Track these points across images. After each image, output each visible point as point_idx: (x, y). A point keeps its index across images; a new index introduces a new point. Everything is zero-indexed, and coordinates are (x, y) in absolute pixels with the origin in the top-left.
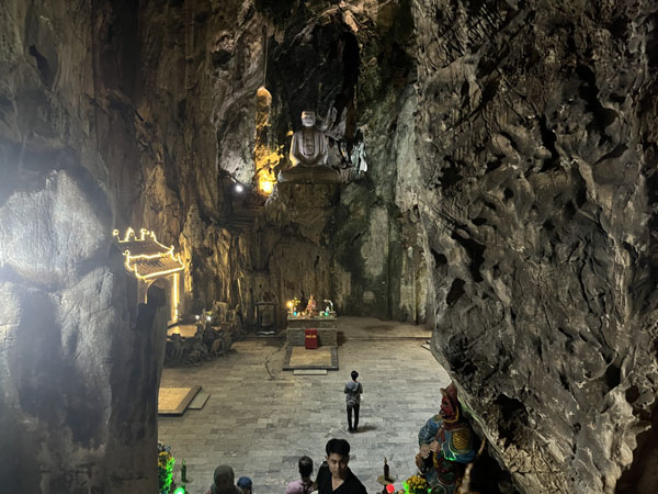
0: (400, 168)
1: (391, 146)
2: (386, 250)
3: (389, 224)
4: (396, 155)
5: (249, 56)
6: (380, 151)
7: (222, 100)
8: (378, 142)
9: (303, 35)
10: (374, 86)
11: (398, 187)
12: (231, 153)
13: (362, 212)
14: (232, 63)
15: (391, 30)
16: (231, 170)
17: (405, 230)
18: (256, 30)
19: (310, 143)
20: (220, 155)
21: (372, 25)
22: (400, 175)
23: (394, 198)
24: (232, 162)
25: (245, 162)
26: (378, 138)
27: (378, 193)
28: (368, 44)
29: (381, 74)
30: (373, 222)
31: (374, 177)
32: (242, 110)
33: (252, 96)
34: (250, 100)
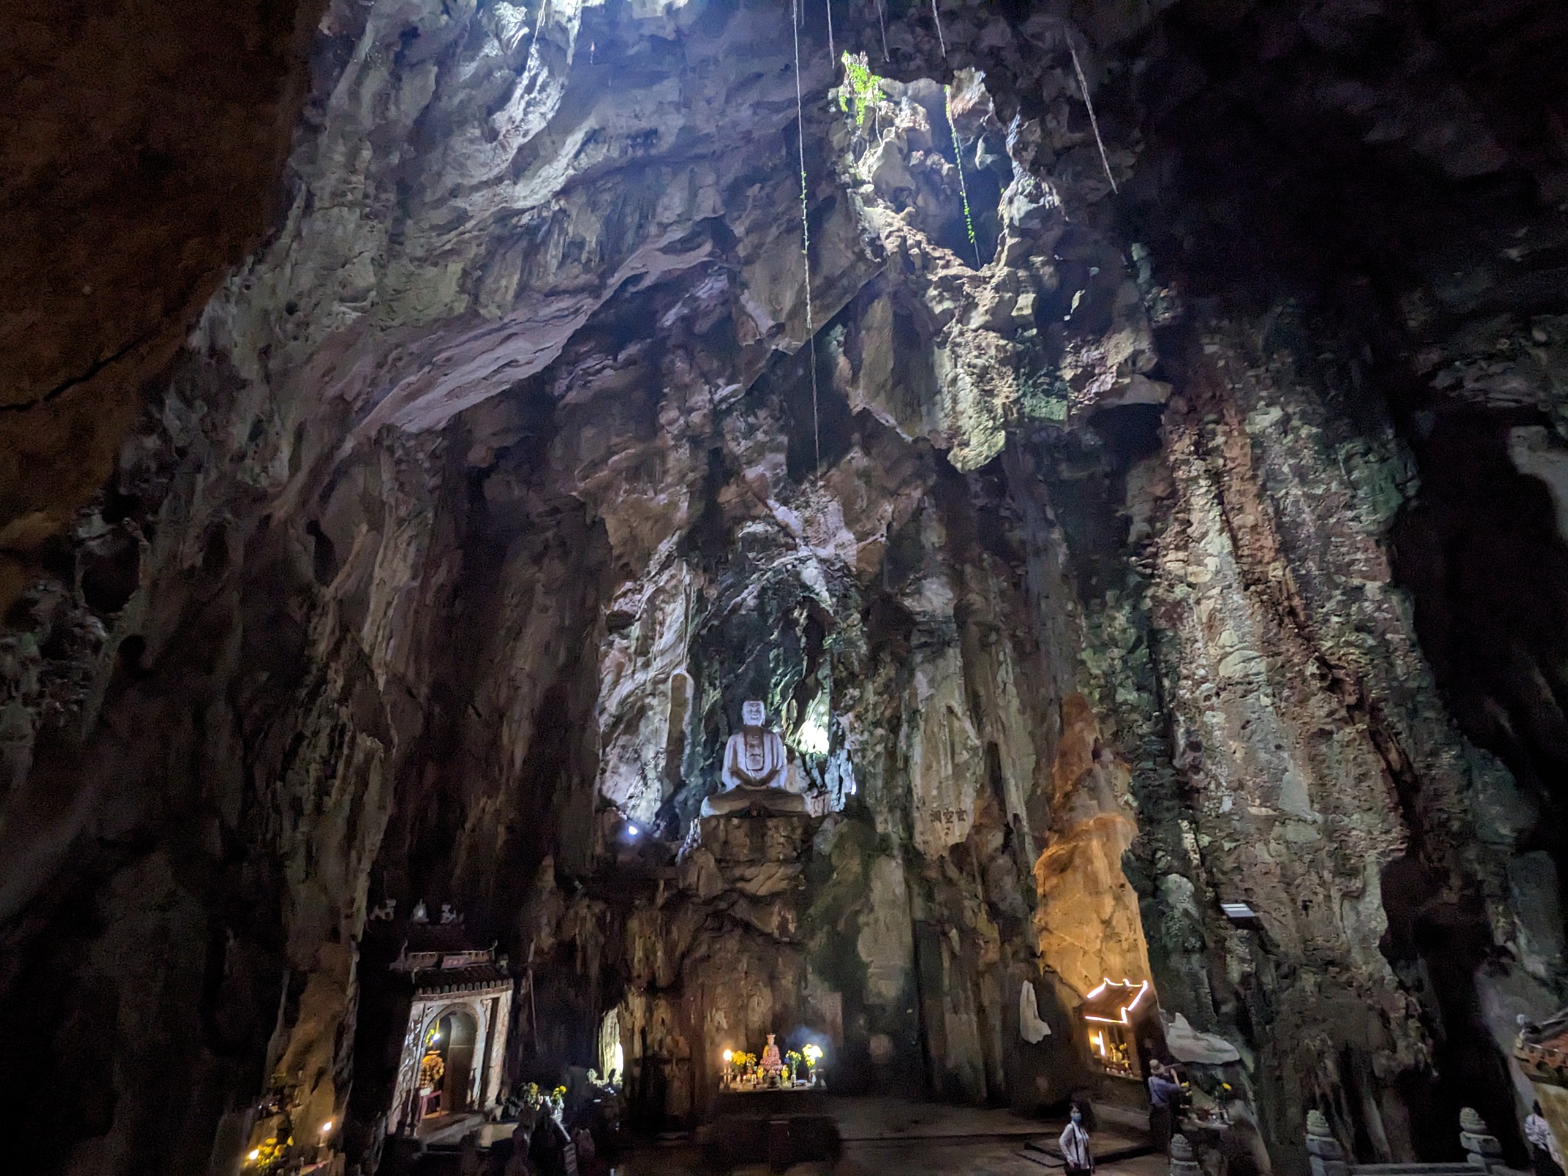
0: (917, 780)
1: (895, 745)
2: (908, 939)
3: (908, 886)
4: (907, 759)
5: (662, 624)
6: (878, 756)
7: (616, 683)
8: (873, 741)
9: (744, 600)
10: (858, 654)
11: (916, 814)
12: (623, 769)
13: (855, 866)
14: (635, 630)
15: (879, 576)
16: (620, 799)
17: (940, 896)
18: (676, 587)
19: (757, 751)
20: (604, 771)
21: (850, 570)
22: (918, 792)
23: (911, 837)
24: (623, 784)
25: (646, 784)
26: (871, 734)
27: (880, 828)
28: (845, 596)
29: (869, 637)
30: (877, 886)
31: (870, 801)
32: (647, 700)
33: (665, 681)
34: (661, 687)
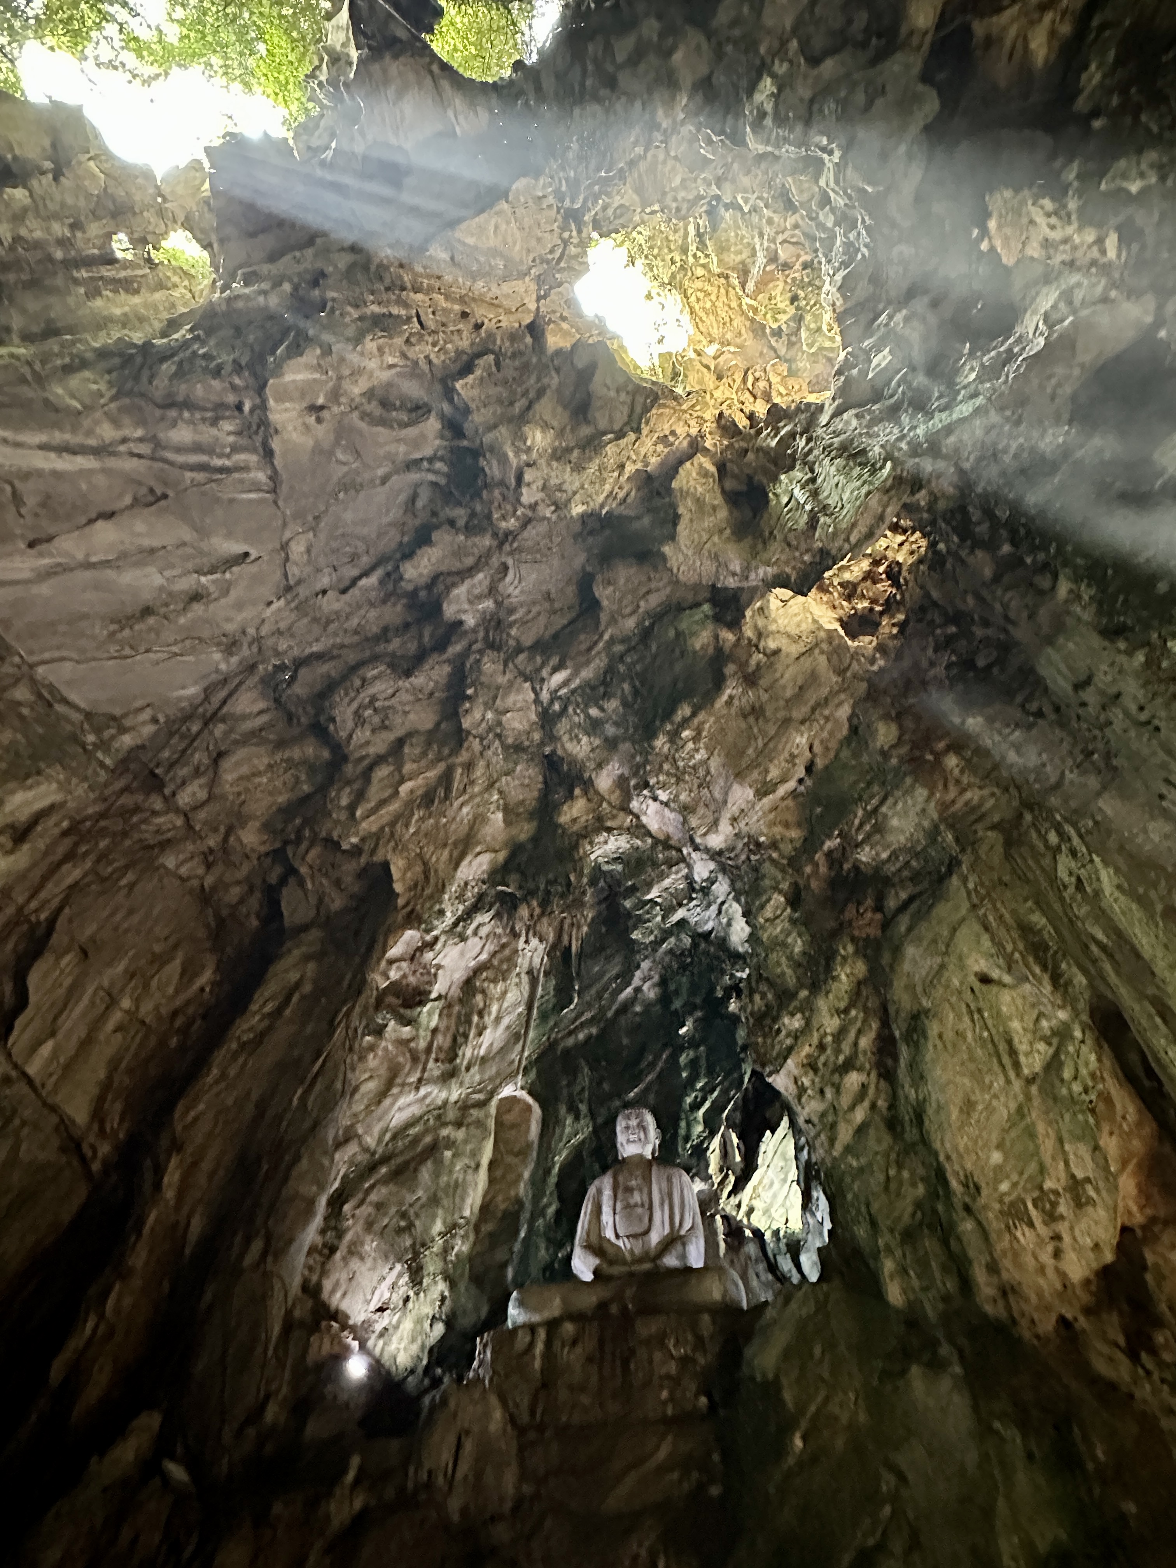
1: (892, 1093)
5: (484, 1012)
6: (861, 1130)
7: (384, 1095)
8: (845, 1101)
9: (638, 990)
11: (968, 1226)
12: (370, 1245)
14: (430, 1016)
15: (809, 838)
16: (357, 1310)
19: (637, 1198)
22: (957, 1169)
24: (366, 1280)
25: (417, 1285)
26: (839, 1089)
29: (805, 925)
32: (444, 1132)
33: (482, 1104)
34: (475, 1113)
